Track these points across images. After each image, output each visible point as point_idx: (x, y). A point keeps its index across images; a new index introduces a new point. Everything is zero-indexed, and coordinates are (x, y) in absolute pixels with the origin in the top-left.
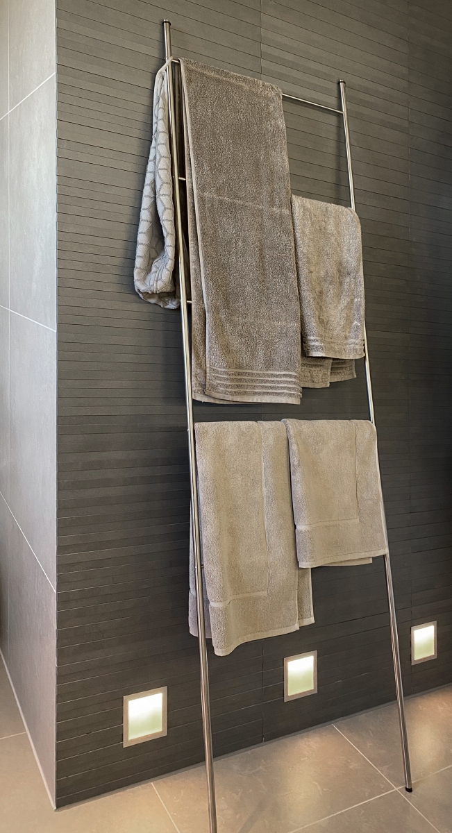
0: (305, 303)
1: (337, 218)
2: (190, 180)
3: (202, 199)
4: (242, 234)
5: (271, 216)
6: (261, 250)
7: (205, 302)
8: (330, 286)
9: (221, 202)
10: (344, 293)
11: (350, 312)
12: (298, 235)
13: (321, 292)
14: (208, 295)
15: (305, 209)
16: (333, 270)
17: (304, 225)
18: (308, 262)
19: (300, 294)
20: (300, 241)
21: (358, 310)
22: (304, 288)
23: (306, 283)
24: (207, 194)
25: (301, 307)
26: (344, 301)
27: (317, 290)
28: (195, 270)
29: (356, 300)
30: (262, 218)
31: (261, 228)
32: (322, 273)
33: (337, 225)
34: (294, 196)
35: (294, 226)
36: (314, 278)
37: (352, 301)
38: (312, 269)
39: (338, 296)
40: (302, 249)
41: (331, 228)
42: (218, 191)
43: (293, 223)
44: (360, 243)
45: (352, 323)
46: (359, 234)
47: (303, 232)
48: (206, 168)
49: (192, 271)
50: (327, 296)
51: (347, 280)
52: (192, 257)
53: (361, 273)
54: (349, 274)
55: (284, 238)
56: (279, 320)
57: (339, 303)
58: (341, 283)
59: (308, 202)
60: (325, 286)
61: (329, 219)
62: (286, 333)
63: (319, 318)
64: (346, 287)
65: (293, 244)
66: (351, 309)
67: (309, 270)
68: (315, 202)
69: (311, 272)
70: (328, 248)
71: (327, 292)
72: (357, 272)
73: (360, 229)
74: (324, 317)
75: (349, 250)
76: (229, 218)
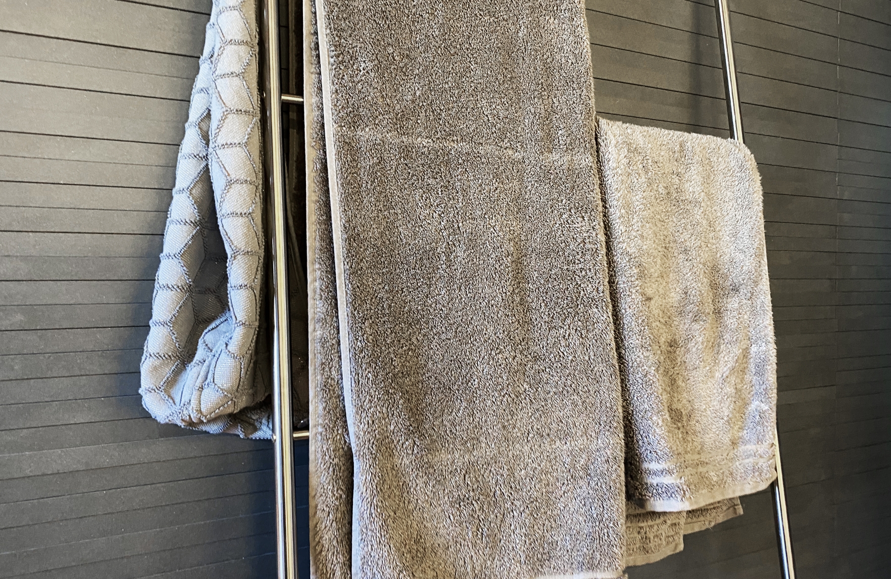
0: (635, 377)
1: (708, 165)
2: (314, 100)
3: (348, 147)
4: (467, 227)
5: (546, 175)
6: (518, 262)
7: (351, 429)
8: (696, 326)
9: (406, 151)
10: (727, 337)
11: (742, 379)
12: (616, 214)
13: (673, 344)
14: (360, 408)
15: (633, 150)
16: (700, 287)
17: (631, 189)
18: (642, 276)
19: (620, 357)
20: (618, 227)
21: (760, 372)
22: (632, 340)
23: (636, 330)
24: (365, 134)
25: (625, 389)
26: (728, 357)
27: (663, 340)
28: (323, 342)
29: (754, 349)
30: (521, 180)
31: (519, 205)
32: (675, 297)
33: (707, 180)
34: (603, 122)
35: (603, 193)
36: (656, 312)
37: (746, 353)
38: (649, 292)
39: (715, 346)
40: (624, 245)
41: (693, 187)
42: (401, 122)
43: (602, 185)
44: (761, 215)
45: (746, 405)
46: (758, 197)
47: (628, 206)
48: (365, 64)
49: (314, 347)
50: (688, 351)
51: (733, 303)
52: (316, 307)
53: (765, 284)
54: (736, 289)
55: (581, 225)
56: (566, 435)
57: (716, 362)
58: (718, 313)
59: (638, 133)
60: (682, 326)
61: (688, 169)
62: (586, 468)
63: (670, 410)
64: (730, 320)
65: (602, 238)
66: (743, 371)
67: (643, 294)
68: (654, 131)
69: (649, 299)
70: (686, 235)
71: (688, 340)
72: (756, 283)
73: (759, 183)
74: (681, 405)
75: (735, 235)
76: (429, 189)
